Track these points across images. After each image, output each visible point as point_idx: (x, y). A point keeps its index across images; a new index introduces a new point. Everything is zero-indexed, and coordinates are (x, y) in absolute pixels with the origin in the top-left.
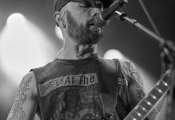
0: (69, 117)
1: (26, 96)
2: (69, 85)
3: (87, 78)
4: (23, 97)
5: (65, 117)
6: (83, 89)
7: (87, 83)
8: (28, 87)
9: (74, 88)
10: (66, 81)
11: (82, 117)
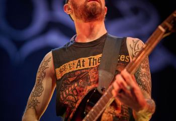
1: (45, 74)
2: (80, 69)
3: (96, 60)
4: (43, 75)
6: (92, 70)
7: (96, 64)
8: (47, 66)
9: (84, 71)
10: (78, 65)
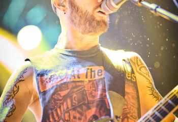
0: (75, 118)
1: (18, 88)
2: (75, 80)
5: (70, 118)
11: (89, 119)
